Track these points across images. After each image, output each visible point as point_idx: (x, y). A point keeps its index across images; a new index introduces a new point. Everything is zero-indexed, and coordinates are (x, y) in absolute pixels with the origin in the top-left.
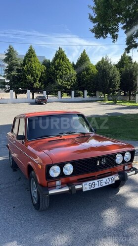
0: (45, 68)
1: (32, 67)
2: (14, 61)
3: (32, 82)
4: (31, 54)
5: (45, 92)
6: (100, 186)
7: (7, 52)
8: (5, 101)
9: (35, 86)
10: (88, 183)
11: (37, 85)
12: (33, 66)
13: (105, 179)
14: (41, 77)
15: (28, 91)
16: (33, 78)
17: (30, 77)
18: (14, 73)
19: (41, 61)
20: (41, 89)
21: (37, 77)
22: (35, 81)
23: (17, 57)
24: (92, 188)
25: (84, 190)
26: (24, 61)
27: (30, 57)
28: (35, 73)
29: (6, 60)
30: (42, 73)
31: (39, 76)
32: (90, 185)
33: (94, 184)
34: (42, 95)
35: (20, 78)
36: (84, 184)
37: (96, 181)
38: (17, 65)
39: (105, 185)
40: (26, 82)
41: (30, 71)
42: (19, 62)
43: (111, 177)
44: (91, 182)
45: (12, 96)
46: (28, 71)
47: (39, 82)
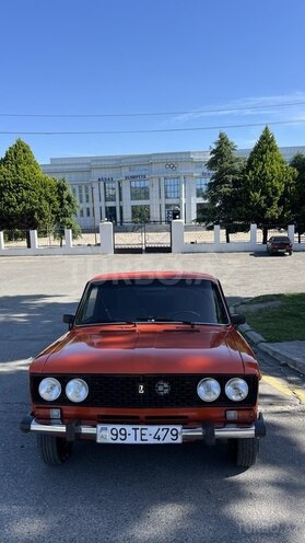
0: (297, 173)
1: (266, 174)
2: (226, 165)
3: (263, 205)
4: (265, 145)
5: (292, 228)
6: (139, 441)
7: (214, 147)
8: (203, 248)
9: (268, 214)
10: (110, 427)
11: (274, 211)
12: (268, 169)
13: (153, 429)
14: (285, 194)
15: (253, 226)
16: (264, 197)
17: (258, 195)
18: (225, 189)
19: (288, 158)
20: (282, 222)
21: (275, 194)
22: (269, 203)
23: (235, 155)
24: (119, 441)
25: (99, 441)
26: (250, 161)
27: (264, 152)
28: (272, 186)
29: (212, 164)
30: (287, 185)
31: (280, 193)
32: (114, 432)
33: (123, 432)
34: (285, 234)
35: (237, 199)
36: (99, 427)
37: (129, 428)
38: (233, 172)
39: (151, 441)
40: (248, 208)
41: (260, 184)
42: (237, 166)
43: (171, 427)
44: (118, 427)
45: (217, 237)
46: (256, 182)
47: (279, 206)
